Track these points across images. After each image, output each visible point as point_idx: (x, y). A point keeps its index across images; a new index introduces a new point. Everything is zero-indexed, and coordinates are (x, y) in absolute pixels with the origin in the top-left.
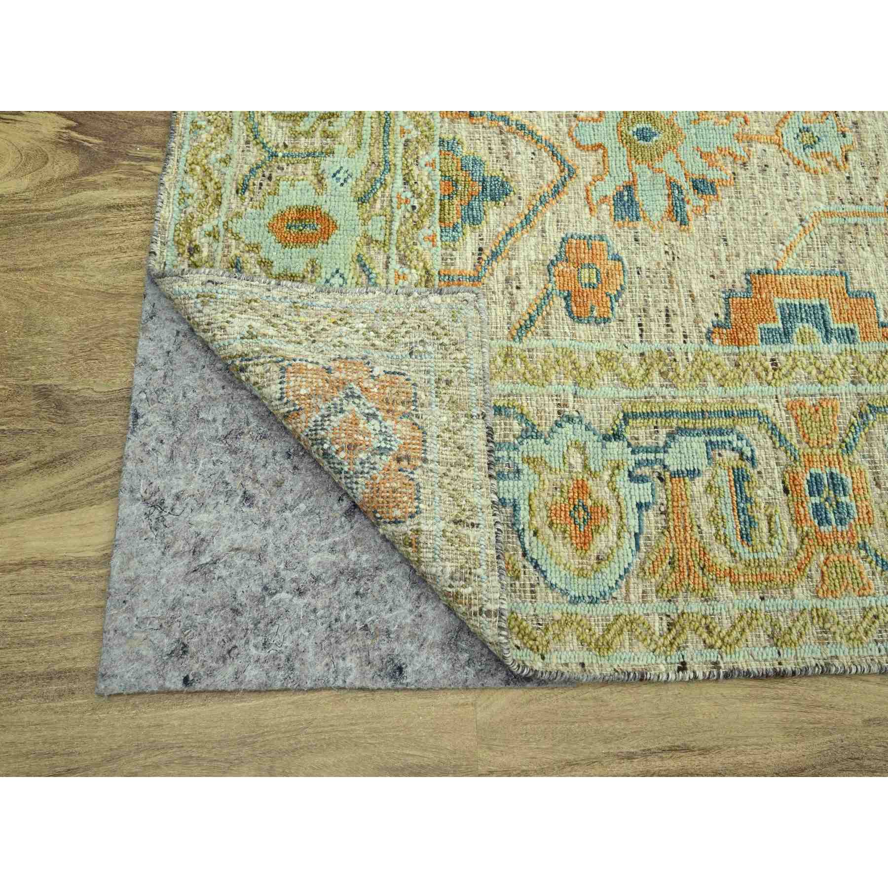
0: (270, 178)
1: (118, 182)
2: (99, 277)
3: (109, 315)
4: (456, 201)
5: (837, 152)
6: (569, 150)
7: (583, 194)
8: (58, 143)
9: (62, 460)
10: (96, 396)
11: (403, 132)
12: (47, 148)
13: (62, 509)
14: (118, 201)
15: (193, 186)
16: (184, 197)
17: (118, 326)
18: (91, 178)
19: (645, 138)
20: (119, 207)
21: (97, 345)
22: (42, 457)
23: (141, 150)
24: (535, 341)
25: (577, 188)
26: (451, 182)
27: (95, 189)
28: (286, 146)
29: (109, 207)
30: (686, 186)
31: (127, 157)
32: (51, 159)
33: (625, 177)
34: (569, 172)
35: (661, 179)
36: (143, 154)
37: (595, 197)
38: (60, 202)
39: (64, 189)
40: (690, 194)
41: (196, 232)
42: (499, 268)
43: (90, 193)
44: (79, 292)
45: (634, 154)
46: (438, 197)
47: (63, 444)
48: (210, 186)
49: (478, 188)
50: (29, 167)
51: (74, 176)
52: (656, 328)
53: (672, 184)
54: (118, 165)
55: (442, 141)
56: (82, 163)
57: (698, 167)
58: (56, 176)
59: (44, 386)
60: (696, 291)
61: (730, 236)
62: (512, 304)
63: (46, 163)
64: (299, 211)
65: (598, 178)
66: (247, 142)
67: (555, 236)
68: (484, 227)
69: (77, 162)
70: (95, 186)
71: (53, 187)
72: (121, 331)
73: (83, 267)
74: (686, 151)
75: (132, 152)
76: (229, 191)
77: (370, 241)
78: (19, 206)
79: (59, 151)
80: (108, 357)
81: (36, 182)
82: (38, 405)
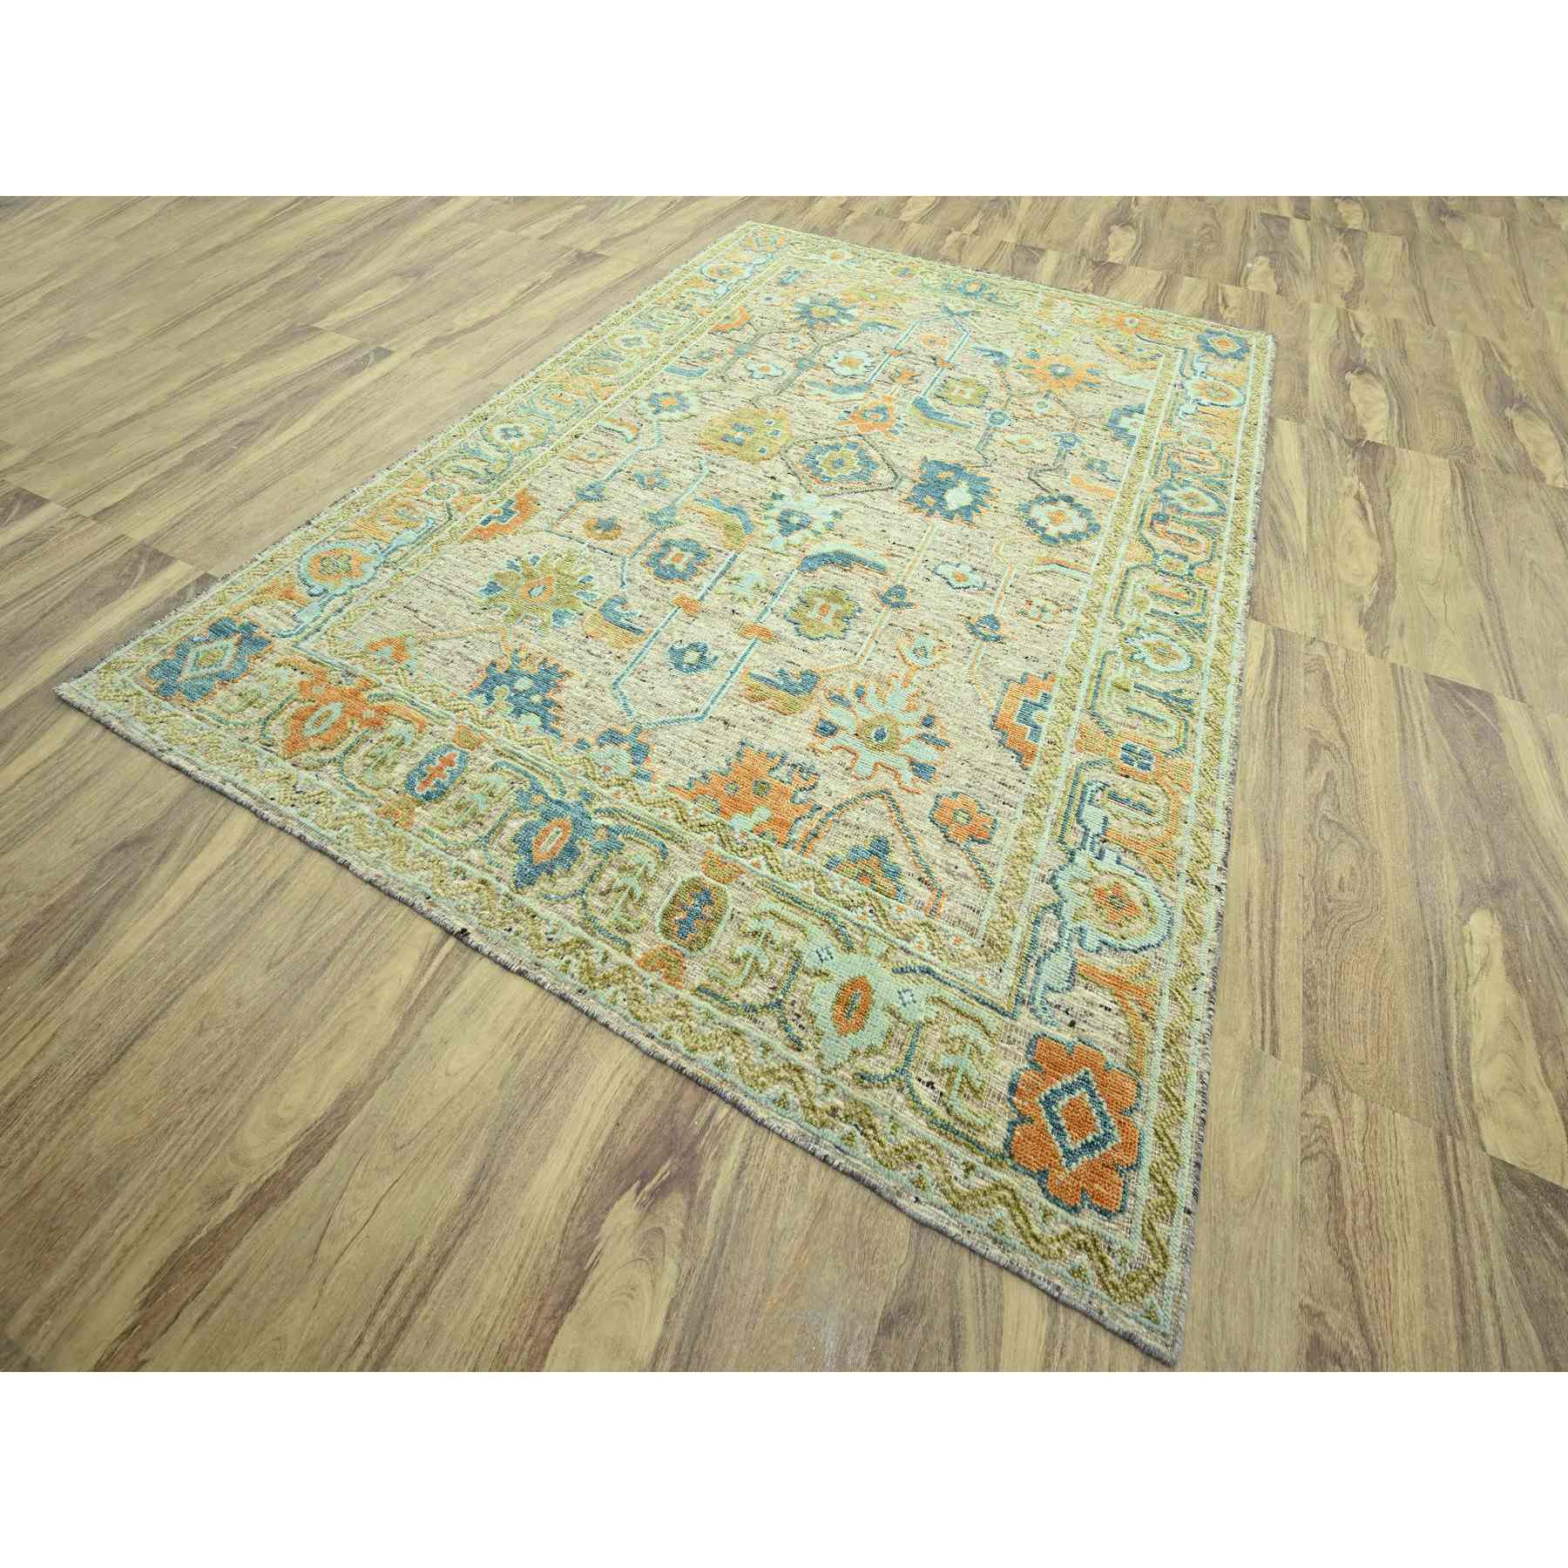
0: (799, 1016)
1: (718, 1157)
2: (800, 1216)
3: (839, 1218)
4: (878, 879)
5: (936, 643)
6: (870, 786)
7: (905, 792)
8: (649, 1210)
9: (955, 1323)
10: (909, 1263)
11: (807, 890)
12: (648, 1225)
13: (998, 1343)
14: (737, 1166)
15: (775, 1089)
16: (781, 1102)
17: (853, 1213)
18: (701, 1187)
19: (883, 736)
20: (743, 1167)
21: (863, 1244)
22: (946, 1350)
23: (698, 1122)
24: (999, 875)
25: (897, 794)
26: (862, 876)
27: (714, 1185)
28: (774, 988)
29: (738, 1177)
30: (924, 730)
31: (697, 1139)
32: (662, 1225)
33: (904, 763)
34: (885, 794)
35: (915, 742)
36: (703, 1120)
37: (909, 785)
38: (709, 1231)
39: (699, 1222)
40: (932, 731)
41: (818, 1104)
42: (938, 873)
43: (716, 1192)
44: (806, 1244)
45: (892, 747)
46: (870, 890)
47: (941, 1321)
48: (783, 1073)
49: (875, 859)
50: (659, 1254)
51: (690, 1204)
52: (1011, 796)
53: (921, 737)
54: (702, 1151)
55: (827, 866)
56: (682, 1190)
57: (915, 717)
58: (681, 1225)
59: (882, 1320)
61: (965, 724)
62: (967, 878)
63: (662, 1232)
64: (838, 1002)
65: (897, 775)
66: (755, 1021)
67: (927, 826)
68: (905, 870)
69: (679, 1195)
70: (711, 1185)
71: (691, 1233)
72: (858, 1212)
73: (784, 1230)
74: (901, 718)
75: (696, 1131)
76: (795, 1058)
77: (884, 957)
78: (693, 1283)
79: (657, 1212)
80: (877, 1236)
81: (678, 1251)
82: (898, 1335)
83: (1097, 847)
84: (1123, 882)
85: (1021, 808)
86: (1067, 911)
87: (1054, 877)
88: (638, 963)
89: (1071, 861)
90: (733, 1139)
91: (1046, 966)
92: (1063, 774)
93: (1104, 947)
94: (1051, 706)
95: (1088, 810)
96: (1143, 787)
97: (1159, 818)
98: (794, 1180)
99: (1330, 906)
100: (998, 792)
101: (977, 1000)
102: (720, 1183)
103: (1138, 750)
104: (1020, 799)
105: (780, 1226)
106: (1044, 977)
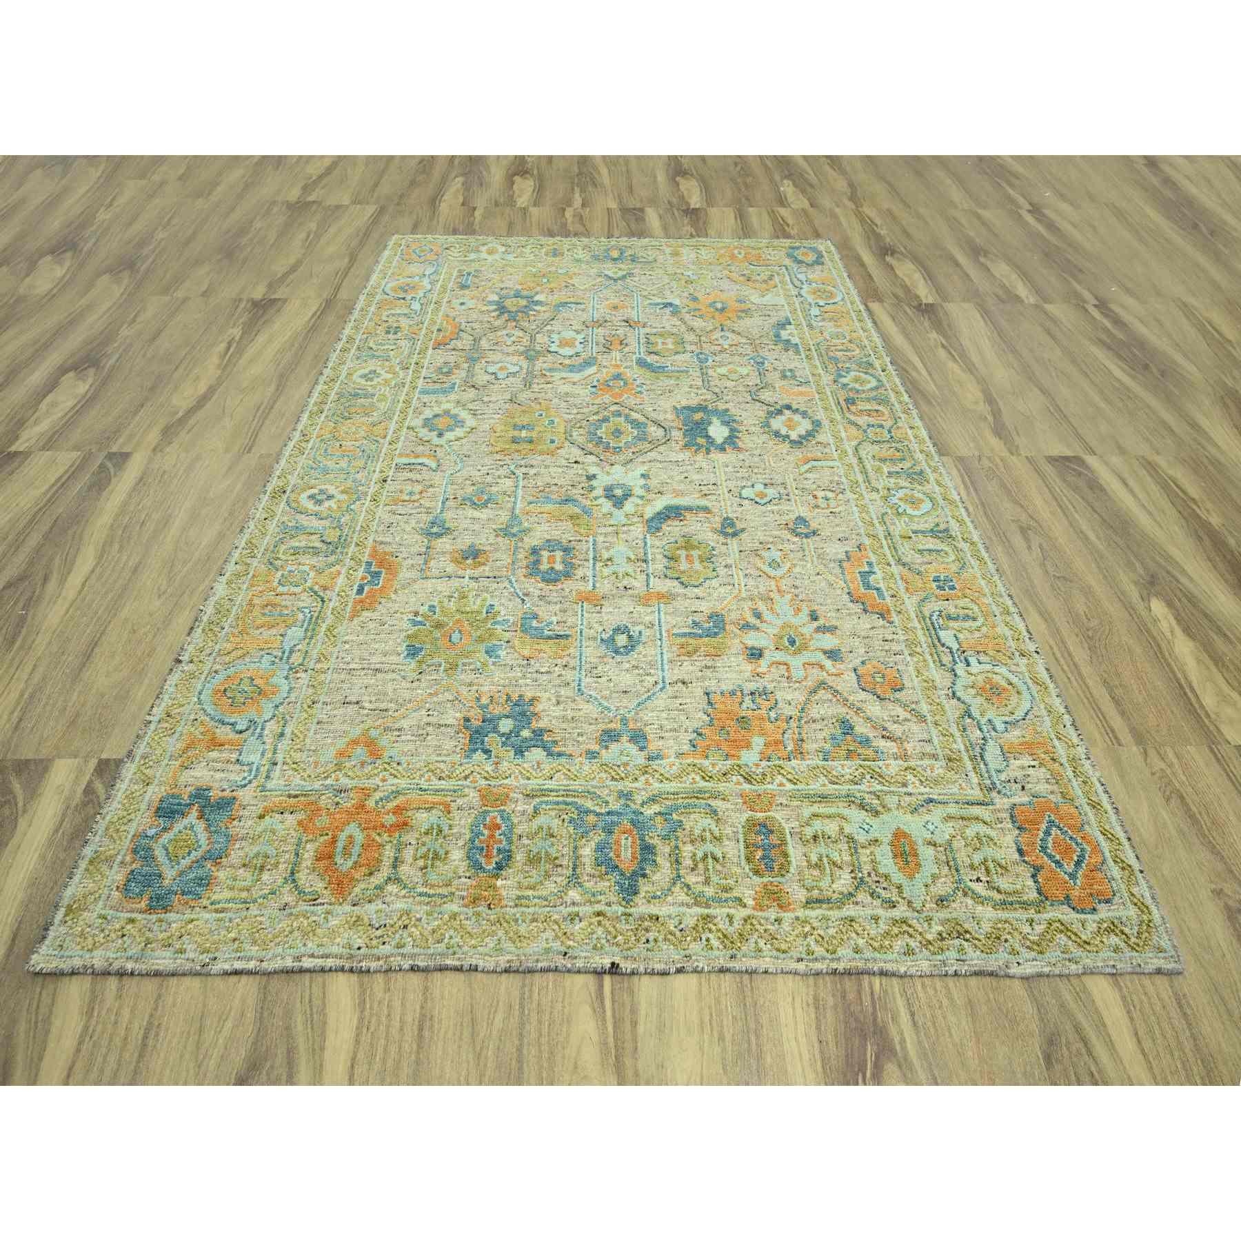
0: (878, 882)
1: (895, 1019)
2: (964, 1023)
3: (984, 1009)
4: (860, 751)
5: (779, 553)
6: (810, 683)
7: (834, 677)
9: (1078, 1029)
10: (1036, 1010)
11: (824, 785)
13: (1104, 1025)
14: (908, 1017)
15: (899, 944)
16: (909, 952)
17: (989, 1000)
18: (898, 1048)
19: (794, 642)
20: (913, 1015)
21: (1006, 1016)
22: (1084, 1051)
23: (867, 1001)
24: (924, 708)
25: (830, 681)
26: (850, 755)
27: (905, 1041)
28: (852, 871)
29: (915, 1025)
30: (816, 624)
31: (874, 1013)
33: (821, 657)
34: (822, 685)
35: (815, 635)
36: (869, 998)
37: (834, 671)
40: (821, 622)
41: (930, 937)
42: (892, 727)
43: (909, 1045)
44: (978, 1041)
45: (805, 647)
46: (861, 762)
47: (1072, 1036)
48: (896, 930)
49: (849, 737)
51: (900, 1066)
52: (895, 647)
53: (818, 630)
54: (883, 1022)
55: (824, 759)
56: (889, 1059)
57: (804, 616)
59: (1044, 1058)
60: (869, 626)
61: (836, 607)
62: (909, 720)
64: (895, 856)
65: (822, 667)
66: (857, 903)
67: (863, 695)
68: (871, 735)
69: (890, 1065)
70: (903, 1043)
72: (991, 996)
73: (961, 1040)
74: (795, 621)
75: (870, 1010)
76: (897, 913)
77: (899, 806)
80: (1010, 1005)
82: (1057, 1062)
83: (962, 658)
84: (990, 675)
85: (906, 653)
86: (975, 713)
87: (954, 693)
88: (754, 909)
89: (955, 675)
90: (894, 999)
91: (988, 757)
92: (913, 615)
93: (1008, 726)
94: (876, 569)
95: (942, 634)
96: (961, 603)
97: (981, 620)
98: (945, 1002)
99: (1090, 633)
100: (887, 648)
101: (968, 804)
102: (907, 1035)
103: (942, 578)
104: (902, 646)
105: (957, 1040)
106: (991, 766)
